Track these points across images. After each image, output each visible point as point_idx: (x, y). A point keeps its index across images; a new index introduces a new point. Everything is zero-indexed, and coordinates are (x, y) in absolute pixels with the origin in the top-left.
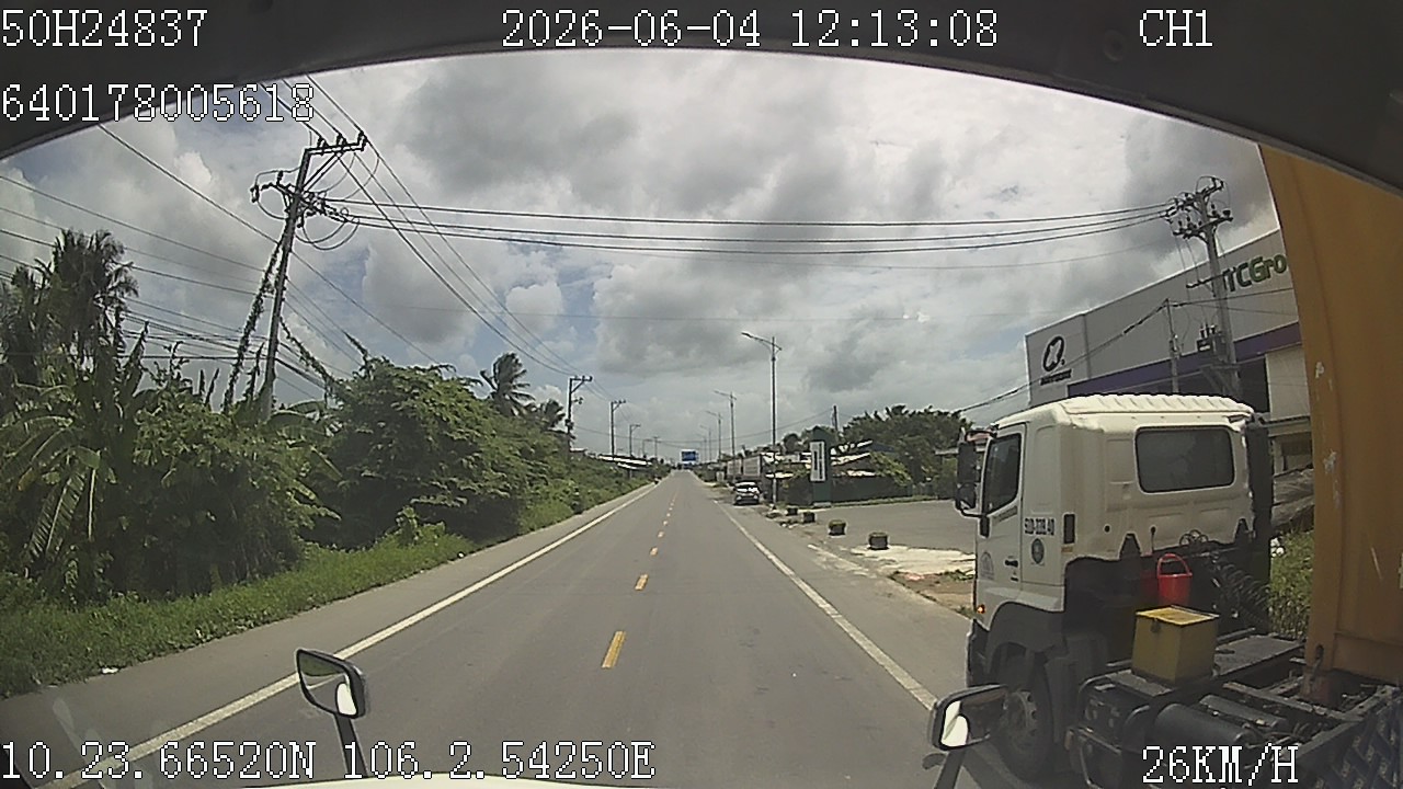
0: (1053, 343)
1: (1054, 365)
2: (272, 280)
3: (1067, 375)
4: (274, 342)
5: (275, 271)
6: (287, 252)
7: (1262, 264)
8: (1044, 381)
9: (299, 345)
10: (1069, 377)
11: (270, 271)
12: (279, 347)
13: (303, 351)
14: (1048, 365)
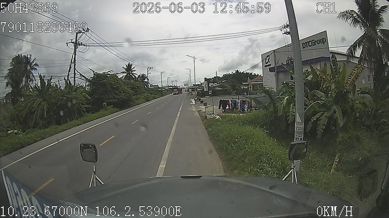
0: (267, 57)
1: (267, 62)
2: (73, 61)
3: (270, 65)
4: (75, 74)
5: (73, 59)
6: (75, 55)
7: (314, 41)
8: (266, 66)
9: (80, 73)
10: (271, 66)
11: (72, 59)
12: (76, 74)
13: (80, 74)
14: (266, 62)
